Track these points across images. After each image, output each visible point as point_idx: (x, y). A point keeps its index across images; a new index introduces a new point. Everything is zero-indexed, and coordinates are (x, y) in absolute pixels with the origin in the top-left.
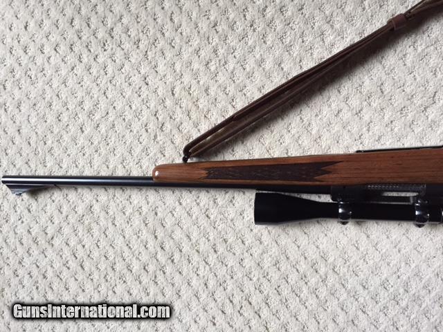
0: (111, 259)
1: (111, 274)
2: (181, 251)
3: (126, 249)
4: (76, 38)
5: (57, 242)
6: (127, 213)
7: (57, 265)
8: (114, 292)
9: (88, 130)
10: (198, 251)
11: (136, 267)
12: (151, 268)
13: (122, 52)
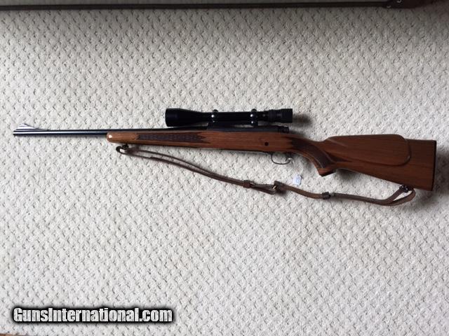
0: (87, 236)
1: (87, 245)
2: (131, 231)
3: (96, 230)
4: (67, 101)
5: (52, 226)
6: (98, 209)
7: (52, 241)
8: (89, 257)
9: (73, 157)
10: (141, 231)
11: (103, 241)
12: (112, 241)
13: (96, 112)
